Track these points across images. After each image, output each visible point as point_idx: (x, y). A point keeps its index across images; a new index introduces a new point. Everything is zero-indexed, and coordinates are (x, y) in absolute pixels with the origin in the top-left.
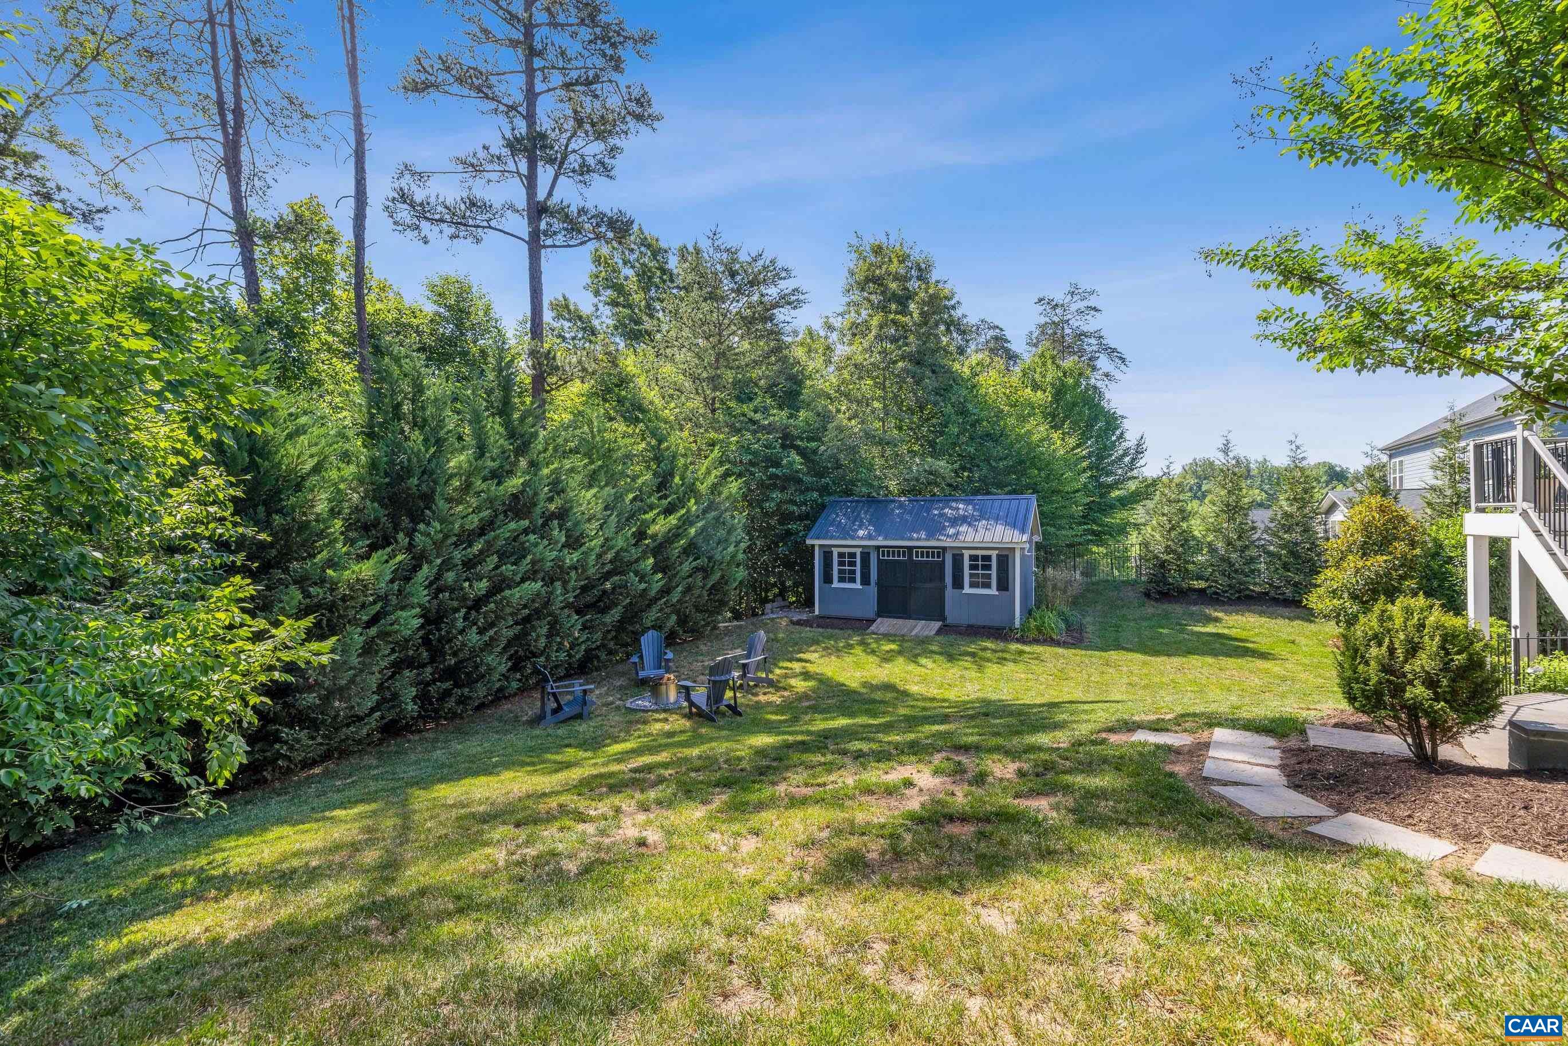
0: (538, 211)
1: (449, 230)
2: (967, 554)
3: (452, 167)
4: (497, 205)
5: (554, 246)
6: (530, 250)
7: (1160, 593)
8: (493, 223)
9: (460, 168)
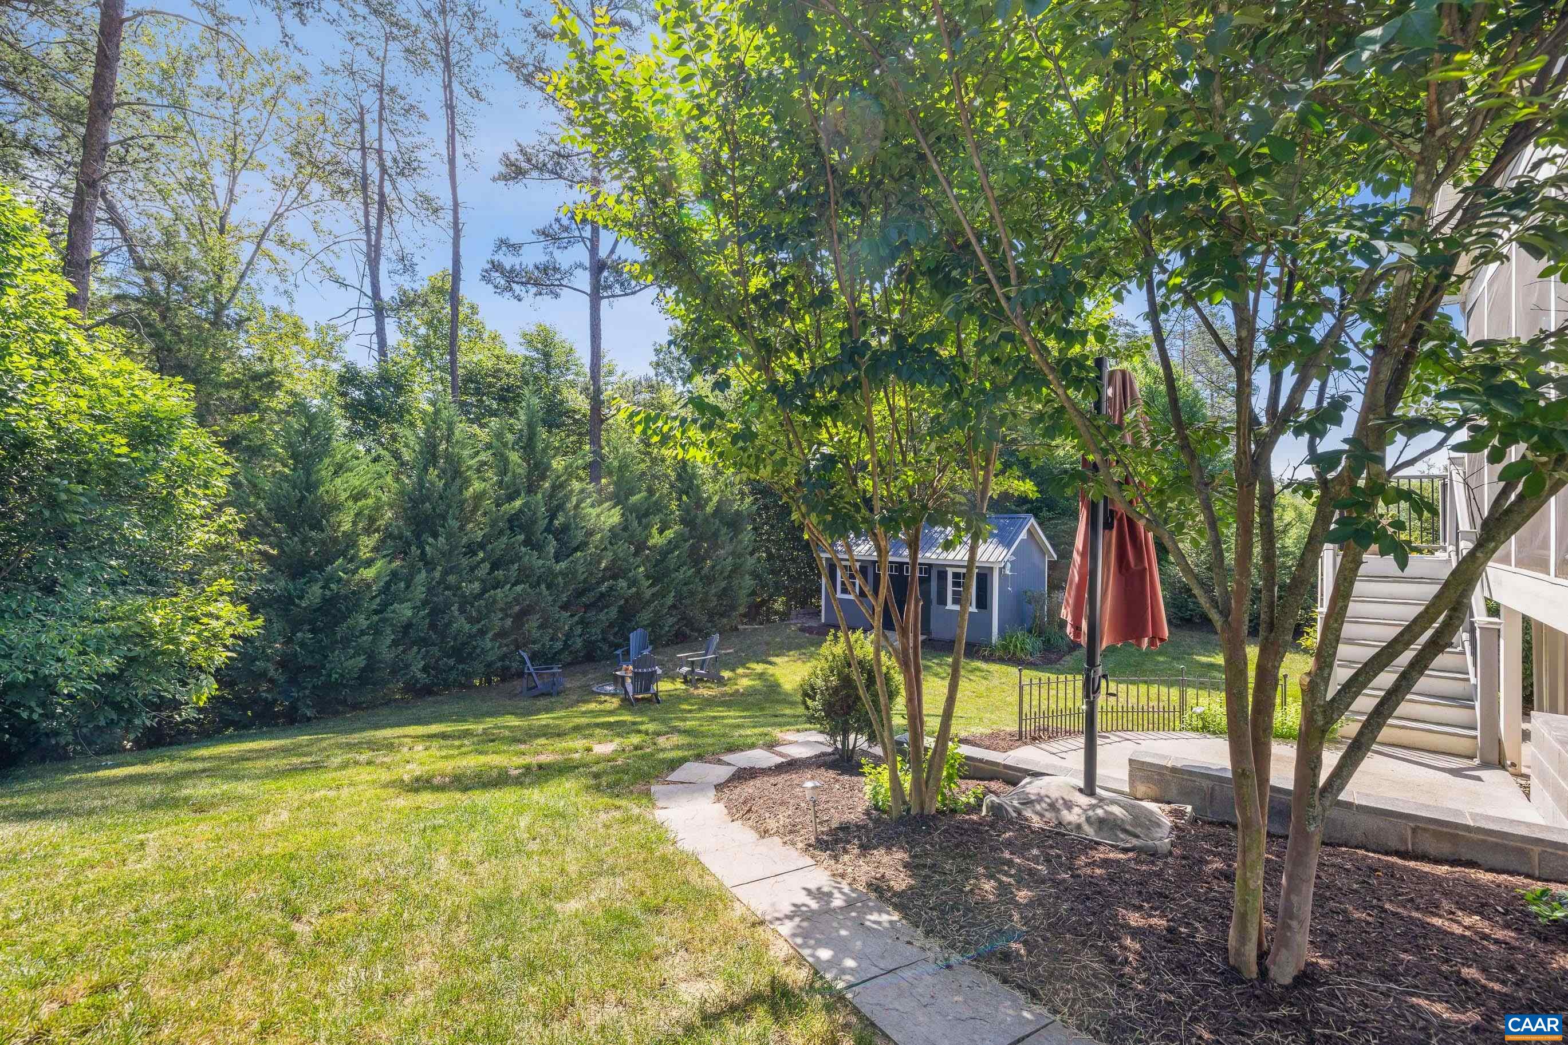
0: (598, 267)
1: (533, 290)
2: (950, 572)
3: (534, 238)
4: (565, 266)
5: (613, 296)
6: (591, 301)
7: (1182, 619)
8: (564, 282)
9: (542, 238)
